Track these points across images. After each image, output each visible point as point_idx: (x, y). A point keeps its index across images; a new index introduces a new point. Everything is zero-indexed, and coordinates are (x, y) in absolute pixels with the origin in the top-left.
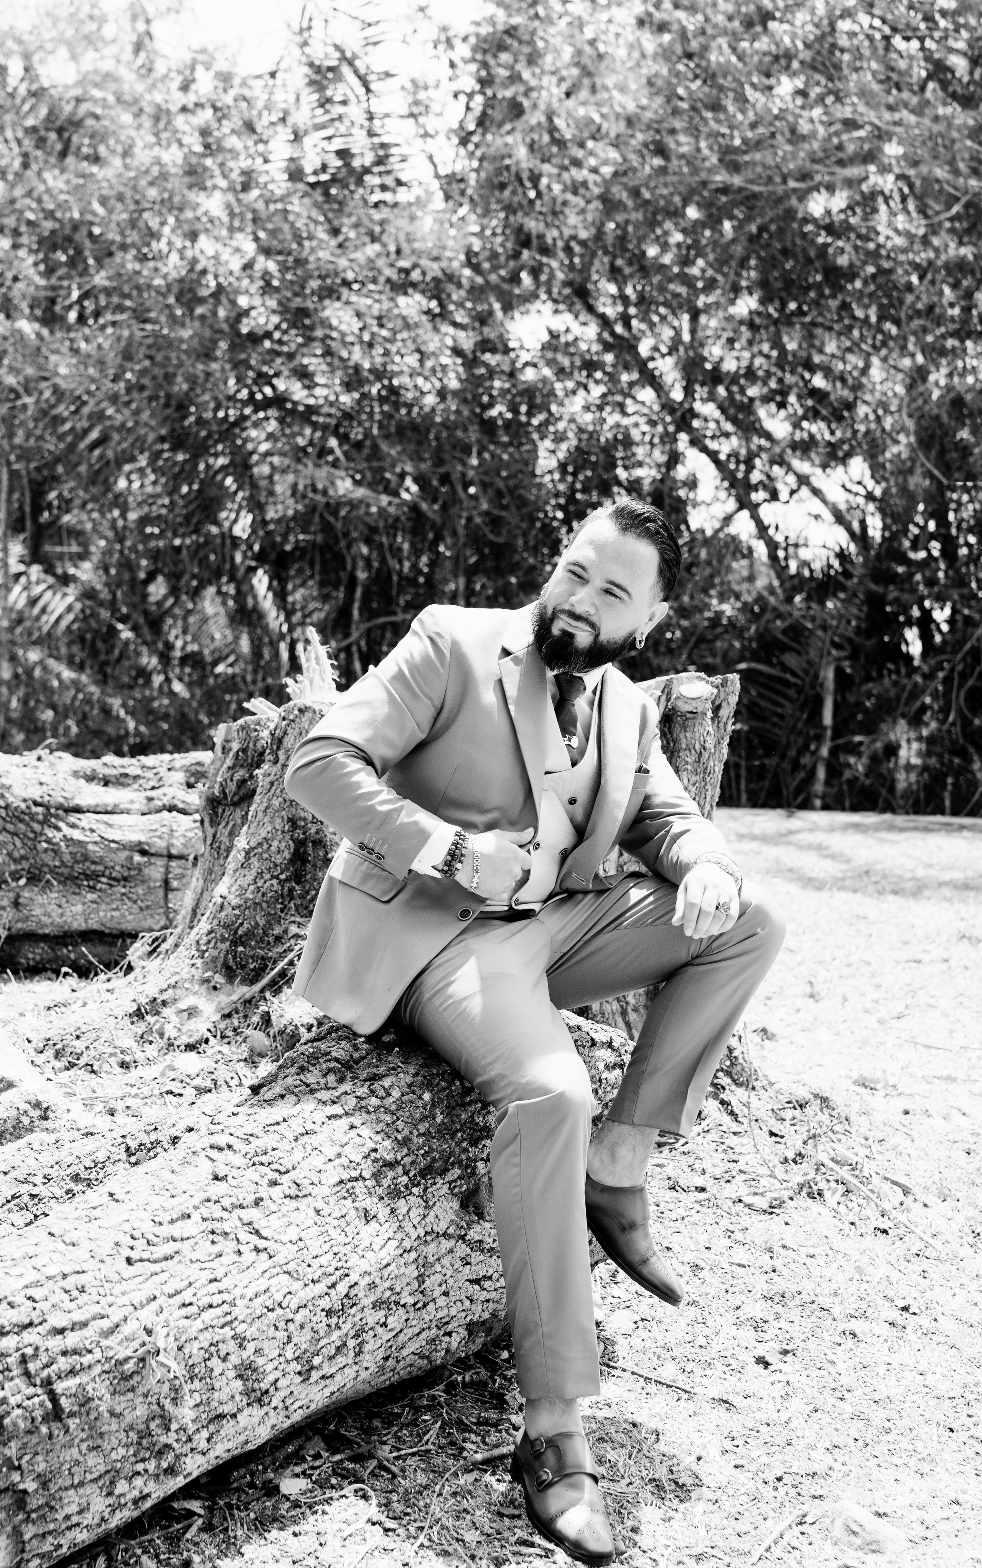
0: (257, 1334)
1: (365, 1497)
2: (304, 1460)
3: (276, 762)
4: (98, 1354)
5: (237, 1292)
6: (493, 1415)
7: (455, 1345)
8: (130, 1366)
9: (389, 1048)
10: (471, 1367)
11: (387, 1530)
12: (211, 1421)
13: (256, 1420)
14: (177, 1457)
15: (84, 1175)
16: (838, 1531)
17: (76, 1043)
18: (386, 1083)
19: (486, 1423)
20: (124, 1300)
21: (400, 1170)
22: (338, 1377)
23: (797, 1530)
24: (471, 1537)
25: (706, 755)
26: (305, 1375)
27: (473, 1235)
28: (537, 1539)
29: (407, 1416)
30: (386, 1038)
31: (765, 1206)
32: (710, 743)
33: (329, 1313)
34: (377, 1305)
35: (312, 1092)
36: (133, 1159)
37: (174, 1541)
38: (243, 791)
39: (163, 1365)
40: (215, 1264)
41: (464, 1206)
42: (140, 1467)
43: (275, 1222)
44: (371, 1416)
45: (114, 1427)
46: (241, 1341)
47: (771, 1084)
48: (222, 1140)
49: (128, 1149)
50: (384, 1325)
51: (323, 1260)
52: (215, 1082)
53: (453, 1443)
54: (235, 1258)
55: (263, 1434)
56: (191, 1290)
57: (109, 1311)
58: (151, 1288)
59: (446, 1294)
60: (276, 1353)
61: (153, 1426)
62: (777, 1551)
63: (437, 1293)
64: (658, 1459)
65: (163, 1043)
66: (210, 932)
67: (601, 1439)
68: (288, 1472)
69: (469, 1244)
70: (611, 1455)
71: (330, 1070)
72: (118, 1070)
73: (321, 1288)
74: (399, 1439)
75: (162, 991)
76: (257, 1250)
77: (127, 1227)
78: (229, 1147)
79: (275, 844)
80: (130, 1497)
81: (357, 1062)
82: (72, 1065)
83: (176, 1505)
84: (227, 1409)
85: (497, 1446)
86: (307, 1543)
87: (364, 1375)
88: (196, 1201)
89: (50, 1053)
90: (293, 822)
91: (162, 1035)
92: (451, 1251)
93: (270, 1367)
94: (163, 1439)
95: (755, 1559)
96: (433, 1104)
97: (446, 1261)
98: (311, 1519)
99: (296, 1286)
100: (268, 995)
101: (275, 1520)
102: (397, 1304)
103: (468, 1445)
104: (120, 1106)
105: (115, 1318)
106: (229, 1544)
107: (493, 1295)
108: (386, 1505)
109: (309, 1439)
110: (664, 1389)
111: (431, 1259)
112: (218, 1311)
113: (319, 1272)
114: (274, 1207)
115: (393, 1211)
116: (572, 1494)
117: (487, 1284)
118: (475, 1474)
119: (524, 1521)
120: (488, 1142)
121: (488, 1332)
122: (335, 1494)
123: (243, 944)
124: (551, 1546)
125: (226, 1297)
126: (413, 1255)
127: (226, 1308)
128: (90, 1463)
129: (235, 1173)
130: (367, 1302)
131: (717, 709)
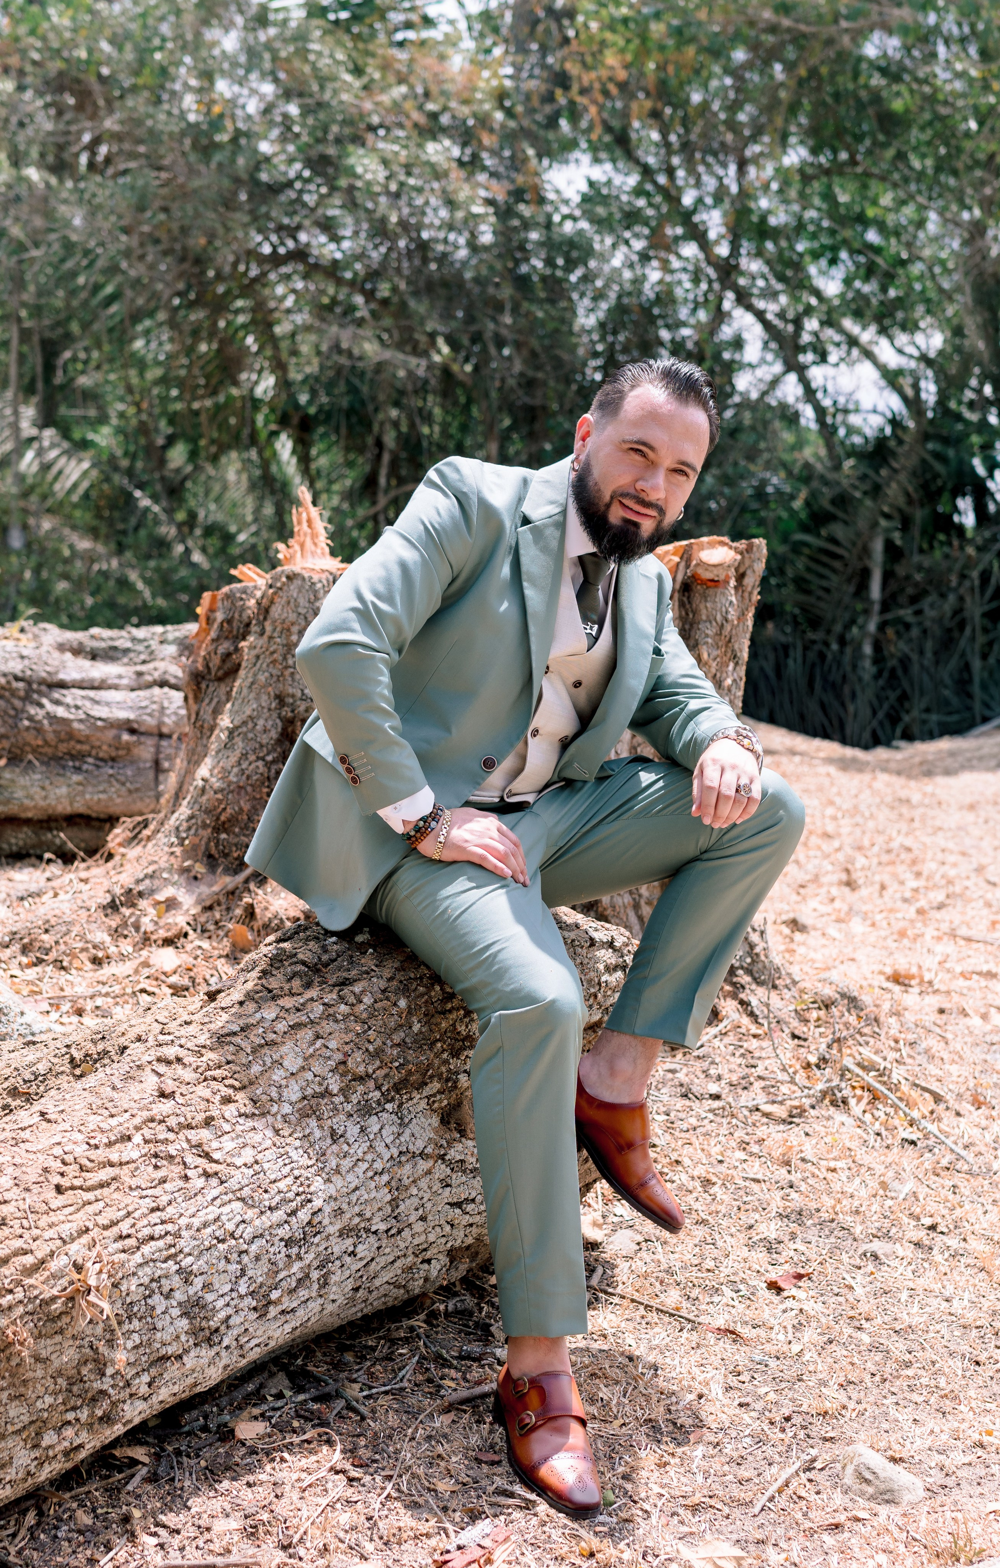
0: (205, 1268)
1: (330, 1442)
2: (264, 1399)
3: (262, 633)
4: (19, 1294)
5: (183, 1221)
6: (476, 1348)
7: (434, 1273)
8: (57, 1306)
9: (362, 948)
10: (456, 1294)
11: (351, 1480)
12: (152, 1364)
13: (205, 1361)
14: (114, 1404)
15: (23, 1088)
16: (849, 1479)
17: (45, 937)
18: (357, 988)
19: (468, 1357)
20: (50, 1233)
21: (371, 1084)
22: (300, 1312)
23: (804, 1477)
24: (444, 1486)
25: (728, 627)
26: (261, 1311)
27: (454, 1154)
28: (518, 1489)
29: (383, 1350)
30: (359, 938)
31: (784, 1115)
32: (733, 614)
33: (289, 1243)
34: (343, 1233)
35: (274, 998)
36: (78, 1072)
37: (113, 1492)
38: (228, 665)
39: (94, 1305)
40: (157, 1192)
41: (445, 1121)
42: (70, 1416)
43: (228, 1144)
44: (343, 1349)
45: (39, 1373)
46: (186, 1275)
47: (795, 983)
48: (171, 1052)
49: (72, 1060)
50: (353, 1254)
51: (282, 1185)
52: (193, 980)
53: (430, 1381)
54: (181, 1184)
55: (214, 1375)
56: (129, 1221)
57: (34, 1246)
58: (81, 1219)
59: (423, 1219)
60: (228, 1287)
61: (84, 1371)
62: (782, 1501)
63: (412, 1219)
64: (655, 1398)
65: (138, 938)
66: (191, 818)
67: (593, 1375)
68: (245, 1414)
69: (449, 1164)
70: (604, 1393)
71: (295, 975)
72: (89, 966)
73: (279, 1215)
74: (371, 1375)
75: (138, 881)
76: (207, 1175)
77: (57, 1151)
78: (179, 1060)
79: (261, 722)
80: (58, 1448)
81: (326, 965)
82: (40, 962)
83: (117, 1453)
84: (170, 1350)
85: (479, 1383)
86: (263, 1493)
87: (330, 1308)
88: (137, 1121)
89: (16, 948)
90: (280, 699)
91: (137, 928)
92: (429, 1172)
93: (220, 1303)
94: (97, 1385)
95: (756, 1510)
96: (410, 1012)
97: (423, 1183)
98: (268, 1468)
99: (250, 1214)
100: (252, 886)
101: (228, 1468)
102: (367, 1230)
103: (447, 1382)
104: (89, 1005)
105: (40, 1255)
106: (174, 1497)
107: (477, 1219)
108: (351, 1452)
109: (272, 1375)
110: (666, 1319)
111: (406, 1182)
112: (161, 1243)
113: (277, 1199)
114: (227, 1127)
115: (363, 1130)
116: (557, 1439)
117: (470, 1207)
118: (452, 1416)
119: (505, 1467)
120: (471, 1053)
121: (474, 1257)
122: (296, 1440)
123: (226, 831)
124: (533, 1497)
125: (169, 1227)
126: (385, 1178)
127: (169, 1239)
128: (12, 1413)
129: (184, 1089)
130: (332, 1229)
131: (741, 577)
